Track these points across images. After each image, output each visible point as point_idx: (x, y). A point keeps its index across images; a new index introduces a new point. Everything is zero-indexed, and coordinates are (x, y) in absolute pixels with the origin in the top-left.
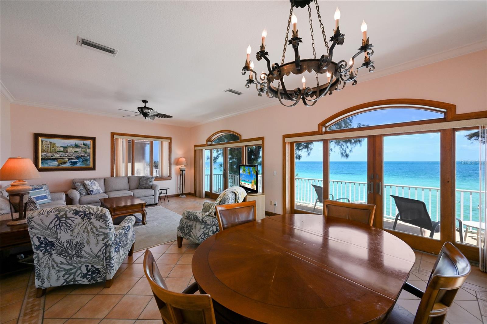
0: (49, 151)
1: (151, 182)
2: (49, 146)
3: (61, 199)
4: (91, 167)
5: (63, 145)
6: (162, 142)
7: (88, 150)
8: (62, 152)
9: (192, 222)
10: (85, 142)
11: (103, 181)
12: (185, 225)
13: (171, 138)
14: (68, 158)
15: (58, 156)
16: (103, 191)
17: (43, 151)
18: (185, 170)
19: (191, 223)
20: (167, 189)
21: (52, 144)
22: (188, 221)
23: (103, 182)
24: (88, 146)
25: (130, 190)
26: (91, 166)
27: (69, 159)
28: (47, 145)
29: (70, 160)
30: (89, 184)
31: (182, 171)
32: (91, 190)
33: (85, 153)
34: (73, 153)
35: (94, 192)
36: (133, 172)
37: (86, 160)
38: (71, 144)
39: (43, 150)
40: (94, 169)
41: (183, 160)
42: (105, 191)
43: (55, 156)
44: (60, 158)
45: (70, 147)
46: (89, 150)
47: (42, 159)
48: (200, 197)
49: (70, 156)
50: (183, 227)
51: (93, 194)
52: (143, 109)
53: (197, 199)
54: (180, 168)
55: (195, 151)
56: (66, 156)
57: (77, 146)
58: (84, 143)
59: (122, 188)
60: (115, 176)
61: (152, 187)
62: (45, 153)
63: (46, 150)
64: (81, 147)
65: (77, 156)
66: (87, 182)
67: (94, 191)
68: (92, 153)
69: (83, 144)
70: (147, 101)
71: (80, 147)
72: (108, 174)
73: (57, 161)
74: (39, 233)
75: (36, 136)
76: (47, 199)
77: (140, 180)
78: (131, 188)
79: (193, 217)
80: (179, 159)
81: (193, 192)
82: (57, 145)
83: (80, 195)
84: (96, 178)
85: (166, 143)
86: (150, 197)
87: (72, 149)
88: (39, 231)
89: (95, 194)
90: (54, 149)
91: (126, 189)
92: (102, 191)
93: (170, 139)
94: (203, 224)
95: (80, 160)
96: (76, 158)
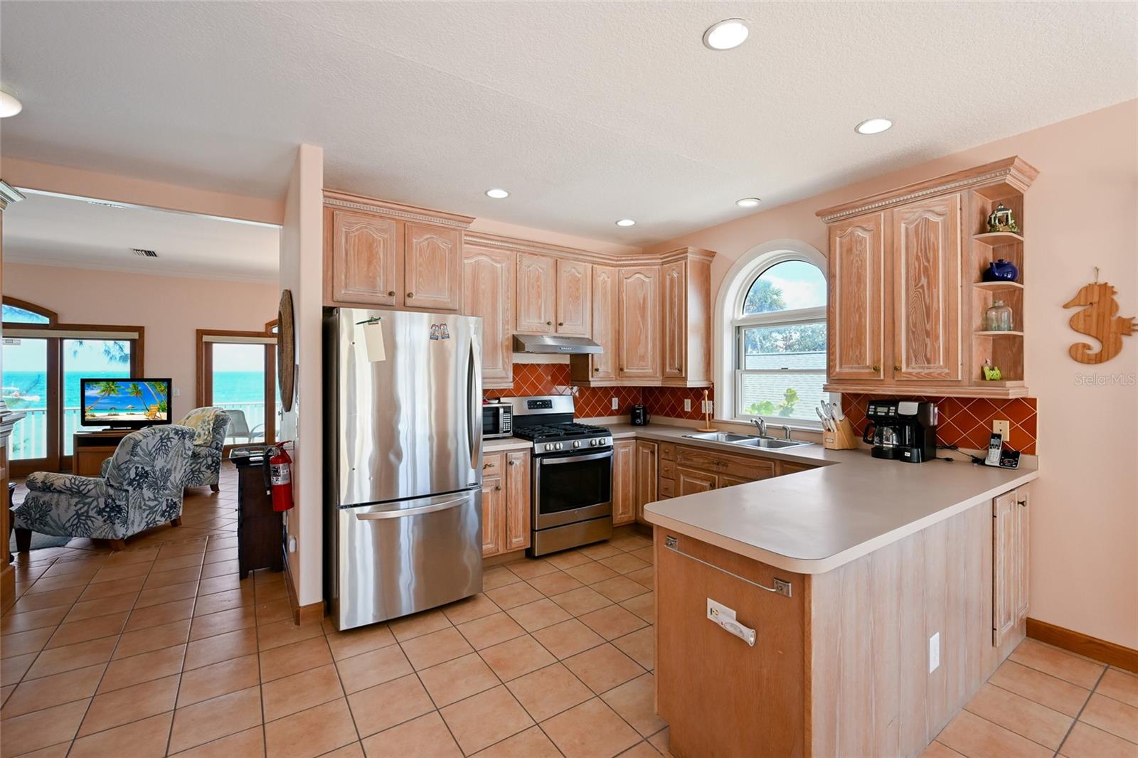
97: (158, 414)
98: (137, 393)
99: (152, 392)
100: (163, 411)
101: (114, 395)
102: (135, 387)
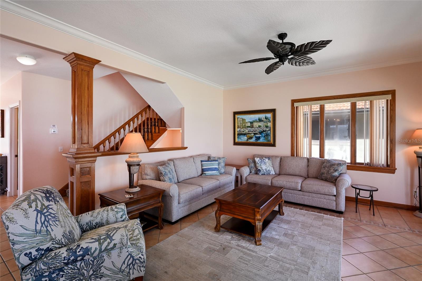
0: (242, 127)
2: (242, 122)
5: (250, 121)
8: (250, 127)
10: (266, 115)
11: (278, 160)
14: (254, 133)
15: (247, 131)
16: (275, 172)
21: (243, 120)
23: (279, 162)
24: (269, 120)
25: (307, 177)
26: (272, 141)
27: (254, 134)
28: (240, 121)
30: (259, 162)
32: (259, 169)
33: (267, 127)
34: (258, 128)
35: (262, 172)
38: (256, 119)
39: (238, 126)
40: (274, 145)
42: (279, 172)
43: (245, 131)
44: (248, 133)
45: (255, 121)
46: (270, 124)
47: (237, 134)
49: (255, 131)
51: (260, 174)
54: (415, 152)
56: (253, 131)
57: (260, 120)
59: (297, 173)
62: (239, 129)
63: (240, 126)
65: (260, 131)
66: (257, 160)
68: (272, 127)
69: (264, 117)
71: (262, 121)
73: (247, 136)
74: (27, 247)
75: (235, 114)
78: (309, 175)
82: (246, 121)
83: (250, 173)
84: (271, 156)
86: (328, 196)
87: (256, 124)
88: (25, 245)
89: (262, 175)
90: (244, 124)
91: (303, 176)
92: (273, 173)
93: (392, 92)
95: (262, 135)
96: (259, 133)
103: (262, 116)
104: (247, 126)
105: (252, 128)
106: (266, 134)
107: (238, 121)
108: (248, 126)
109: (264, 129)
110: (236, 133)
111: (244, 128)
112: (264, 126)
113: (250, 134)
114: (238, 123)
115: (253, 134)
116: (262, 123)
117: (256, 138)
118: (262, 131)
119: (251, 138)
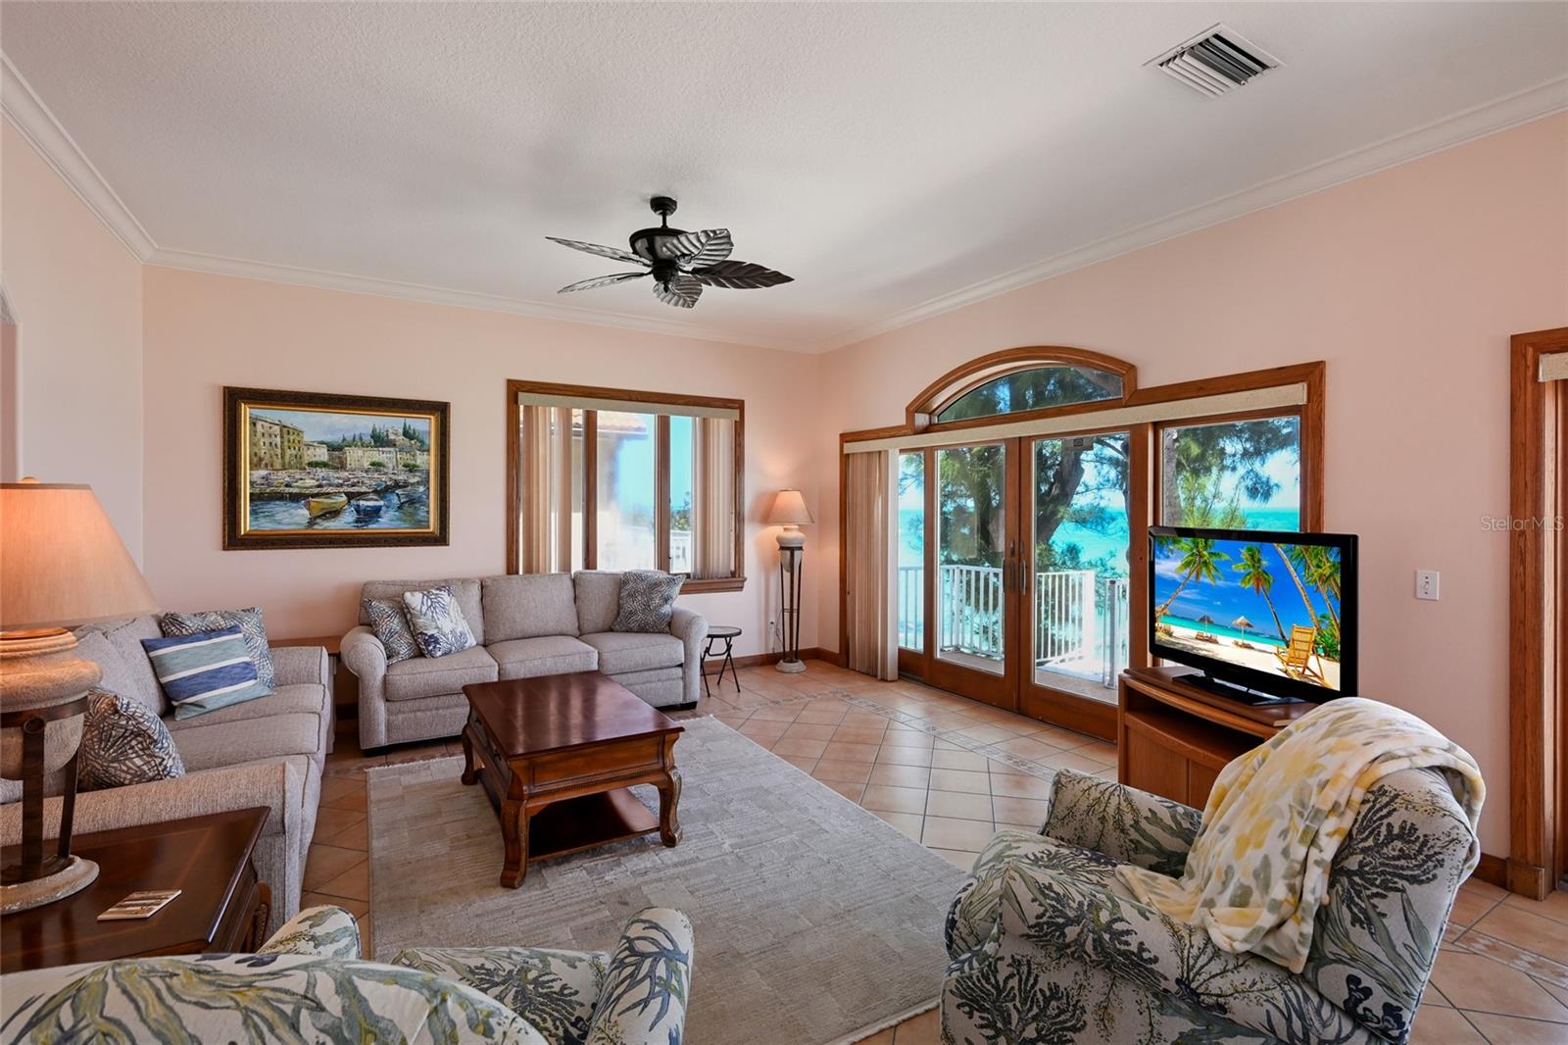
0: (278, 464)
1: (666, 600)
2: (278, 439)
3: (310, 679)
4: (431, 530)
5: (328, 438)
6: (705, 422)
7: (421, 459)
8: (325, 465)
9: (1075, 967)
10: (409, 422)
11: (475, 592)
12: (1014, 982)
13: (743, 401)
14: (346, 494)
15: (310, 482)
16: (476, 638)
17: (256, 464)
18: (801, 548)
19: (1065, 977)
20: (731, 636)
21: (289, 433)
22: (1039, 956)
23: (478, 598)
24: (422, 442)
25: (581, 634)
26: (433, 526)
27: (350, 496)
28: (270, 435)
29: (353, 502)
30: (424, 610)
31: (788, 553)
32: (432, 636)
33: (411, 471)
34: (366, 472)
35: (444, 646)
36: (591, 554)
37: (412, 501)
38: (357, 433)
39: (255, 459)
40: (441, 539)
41: (794, 500)
42: (485, 636)
43: (299, 483)
44: (316, 491)
45: (353, 443)
46: (425, 456)
47: (251, 494)
48: (872, 672)
49: (353, 485)
50: (999, 992)
51: (439, 653)
52: (658, 240)
53: (861, 683)
54: (779, 540)
55: (845, 458)
56: (341, 485)
57: (379, 440)
58: (404, 428)
59: (551, 626)
60: (521, 572)
61: (672, 627)
62: (263, 472)
63: (267, 459)
64: (395, 445)
65: (379, 485)
66: (415, 600)
67: (442, 639)
68: (435, 472)
69: (401, 431)
70: (675, 203)
71: (392, 444)
72: (497, 564)
73: (308, 506)
75: (234, 398)
76: (252, 682)
77: (620, 593)
78: (586, 627)
79: (1098, 942)
80: (774, 495)
81: (834, 647)
82: (307, 438)
83: (389, 658)
84: (452, 580)
85: (722, 426)
86: (665, 671)
87: (360, 453)
89: (445, 654)
90: (294, 452)
91: (565, 631)
92: (472, 641)
93: (739, 405)
94: (1178, 1012)
96: (375, 492)
97: (1313, 662)
98: (1258, 580)
99: (1297, 580)
100: (1327, 655)
101: (1208, 580)
102: (1253, 557)
103: (391, 424)
104: (306, 459)
105: (335, 468)
106: (407, 496)
107: (254, 433)
108: (317, 459)
109: (400, 478)
110: (245, 491)
111: (291, 468)
112: (400, 466)
113: (328, 495)
114: (253, 444)
115: (344, 498)
116: (390, 452)
117: (358, 511)
118: (389, 483)
119: (330, 513)
